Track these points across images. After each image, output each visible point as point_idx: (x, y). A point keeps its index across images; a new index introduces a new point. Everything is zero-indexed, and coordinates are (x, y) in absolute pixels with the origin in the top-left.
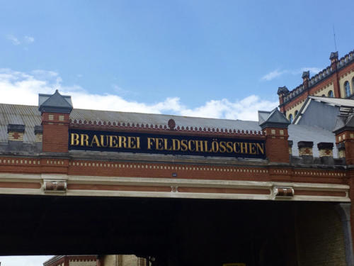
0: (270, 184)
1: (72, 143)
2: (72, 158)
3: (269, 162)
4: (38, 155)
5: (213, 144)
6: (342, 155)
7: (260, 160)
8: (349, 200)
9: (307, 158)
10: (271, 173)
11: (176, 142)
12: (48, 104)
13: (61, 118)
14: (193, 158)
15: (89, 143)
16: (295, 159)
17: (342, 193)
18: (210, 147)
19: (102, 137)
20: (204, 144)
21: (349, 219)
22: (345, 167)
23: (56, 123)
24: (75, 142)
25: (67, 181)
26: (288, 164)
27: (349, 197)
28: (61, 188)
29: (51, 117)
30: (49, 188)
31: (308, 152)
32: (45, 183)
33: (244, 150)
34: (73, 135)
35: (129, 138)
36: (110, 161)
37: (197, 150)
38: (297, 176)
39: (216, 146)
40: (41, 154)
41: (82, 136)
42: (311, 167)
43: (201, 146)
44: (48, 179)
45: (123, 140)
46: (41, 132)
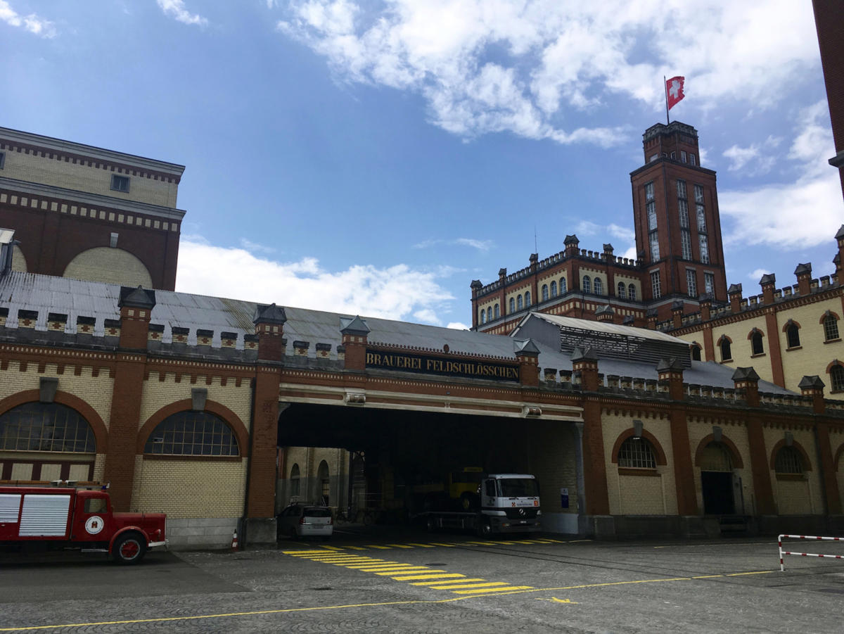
0: (522, 404)
1: (368, 361)
2: (368, 375)
3: (522, 385)
4: (342, 371)
5: (478, 368)
6: (578, 381)
7: (514, 383)
8: (582, 420)
9: (551, 383)
10: (523, 396)
11: (450, 365)
12: (351, 328)
13: (361, 340)
14: (463, 379)
15: (382, 363)
16: (542, 383)
17: (577, 414)
18: (476, 370)
19: (391, 357)
20: (471, 366)
21: (581, 436)
22: (581, 392)
23: (356, 344)
24: (370, 361)
25: (365, 394)
26: (537, 388)
27: (583, 418)
28: (361, 401)
29: (352, 339)
30: (353, 400)
31: (552, 378)
32: (349, 396)
33: (502, 374)
34: (368, 355)
35: (413, 359)
36: (398, 379)
37: (466, 371)
38: (543, 398)
39: (481, 369)
40: (345, 371)
41: (376, 356)
42: (555, 391)
43: (469, 368)
44: (351, 393)
45: (407, 361)
46: (344, 351)
